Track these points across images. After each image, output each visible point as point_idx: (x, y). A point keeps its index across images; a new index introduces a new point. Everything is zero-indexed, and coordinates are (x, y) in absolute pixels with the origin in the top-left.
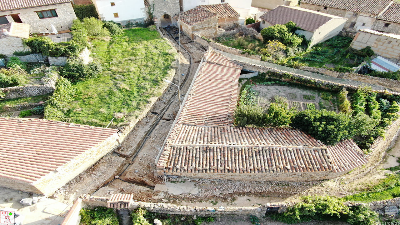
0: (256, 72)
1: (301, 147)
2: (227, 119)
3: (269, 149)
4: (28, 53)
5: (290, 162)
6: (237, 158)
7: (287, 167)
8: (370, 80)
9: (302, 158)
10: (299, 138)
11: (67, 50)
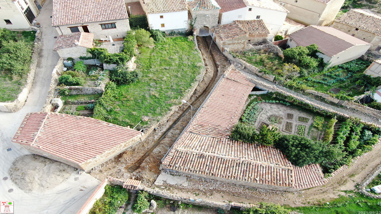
0: (266, 90)
1: (272, 165)
2: (226, 132)
3: (248, 163)
4: (89, 58)
5: (260, 175)
6: (221, 166)
7: (256, 178)
8: (365, 110)
9: (271, 173)
10: (276, 157)
11: (118, 60)
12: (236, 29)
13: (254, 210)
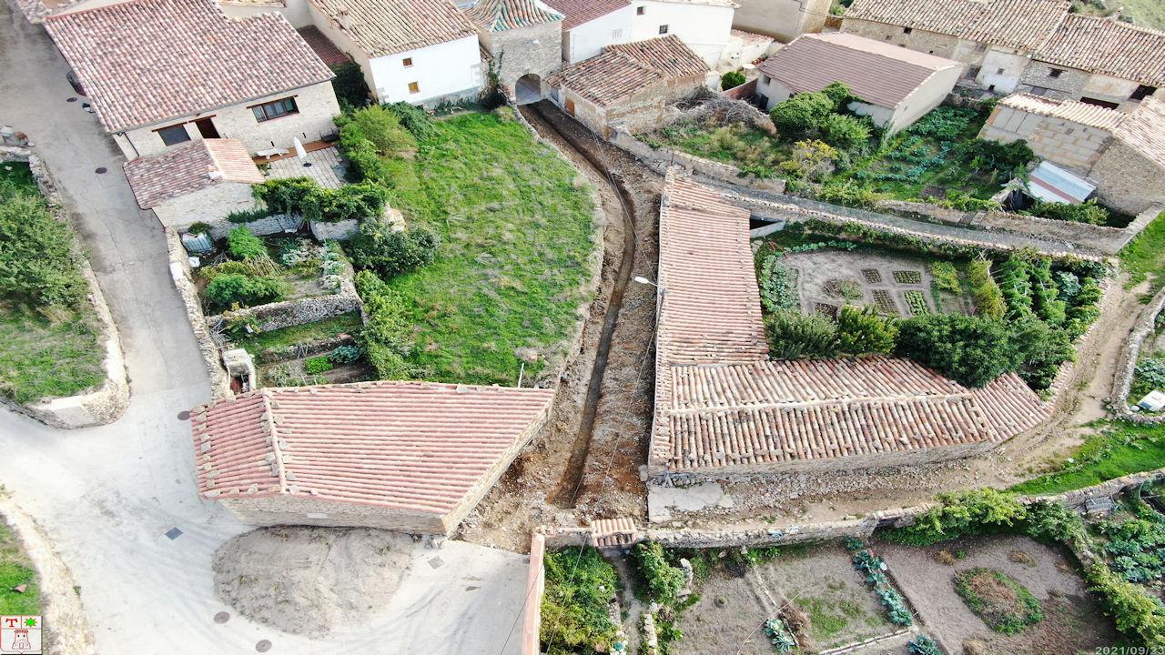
0: (780, 221)
1: (922, 398)
2: (755, 345)
3: (862, 406)
4: (260, 215)
5: (905, 429)
6: (803, 430)
7: (901, 439)
8: (1032, 226)
9: (928, 419)
10: (912, 377)
11: (362, 203)
12: (624, 70)
13: (940, 514)
